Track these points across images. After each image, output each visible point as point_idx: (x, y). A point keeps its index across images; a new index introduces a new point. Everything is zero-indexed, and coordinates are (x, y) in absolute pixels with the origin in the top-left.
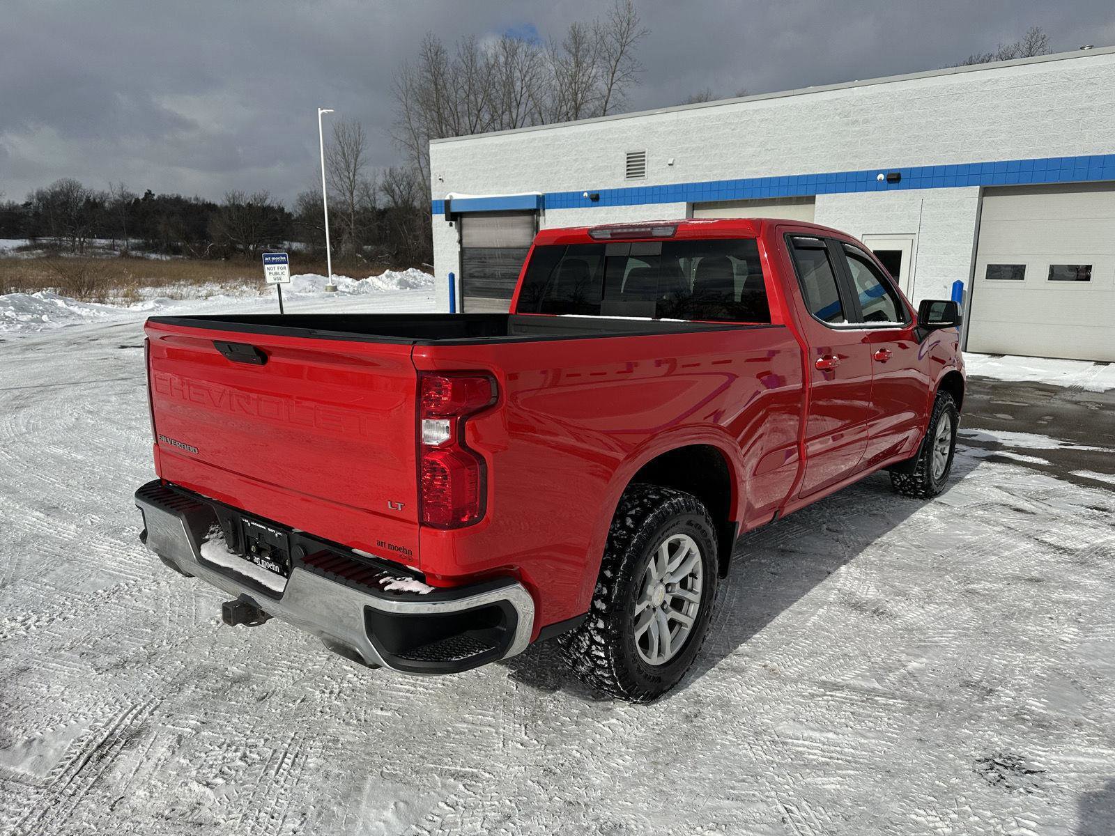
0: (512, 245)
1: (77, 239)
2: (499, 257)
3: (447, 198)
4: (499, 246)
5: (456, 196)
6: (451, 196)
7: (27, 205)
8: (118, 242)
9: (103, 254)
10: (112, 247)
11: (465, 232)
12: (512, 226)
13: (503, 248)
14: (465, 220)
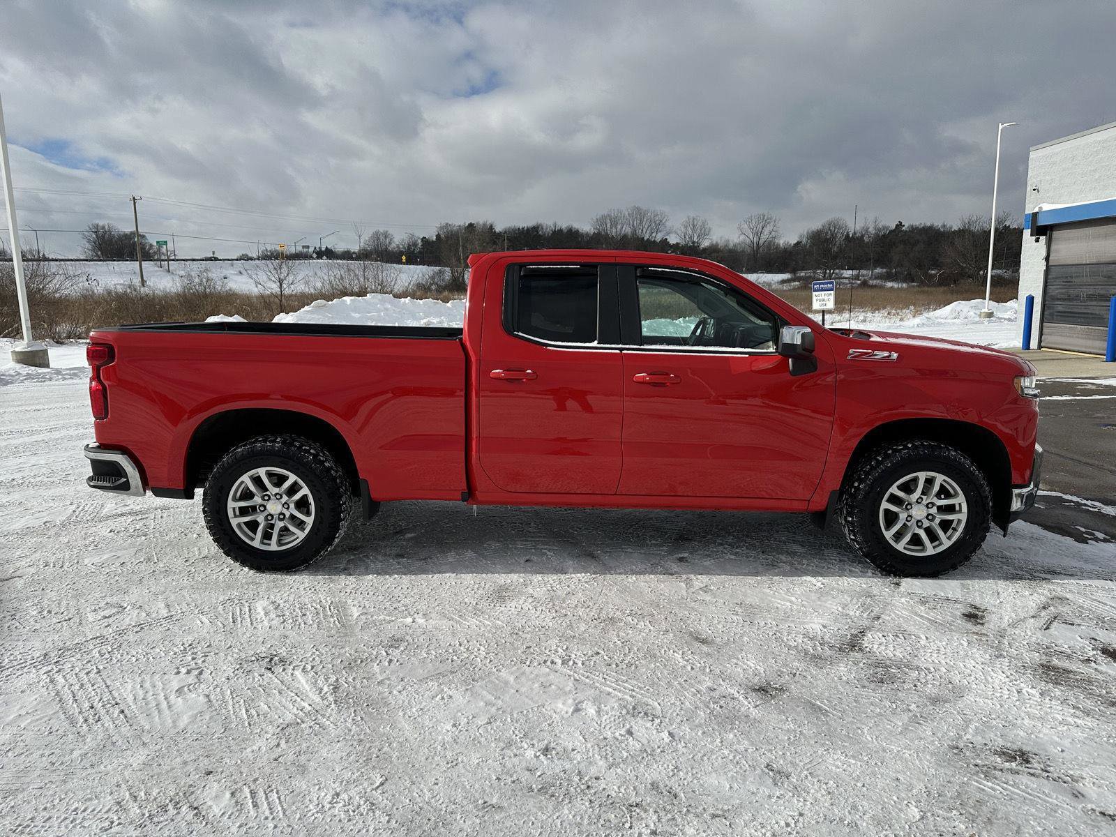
0: (1103, 260)
1: (828, 271)
2: (1086, 276)
3: (1036, 210)
4: (1088, 262)
5: (1046, 207)
6: (1041, 208)
7: (798, 243)
8: (863, 272)
9: (847, 284)
10: (857, 277)
11: (1053, 247)
12: (1106, 236)
13: (1093, 264)
14: (1056, 234)
